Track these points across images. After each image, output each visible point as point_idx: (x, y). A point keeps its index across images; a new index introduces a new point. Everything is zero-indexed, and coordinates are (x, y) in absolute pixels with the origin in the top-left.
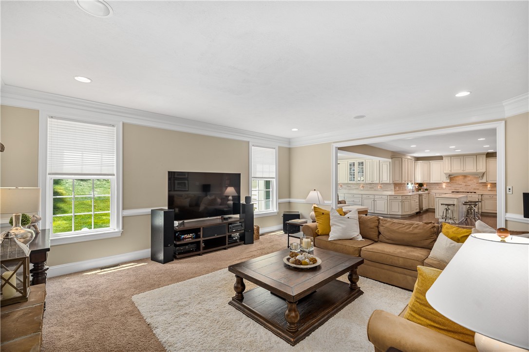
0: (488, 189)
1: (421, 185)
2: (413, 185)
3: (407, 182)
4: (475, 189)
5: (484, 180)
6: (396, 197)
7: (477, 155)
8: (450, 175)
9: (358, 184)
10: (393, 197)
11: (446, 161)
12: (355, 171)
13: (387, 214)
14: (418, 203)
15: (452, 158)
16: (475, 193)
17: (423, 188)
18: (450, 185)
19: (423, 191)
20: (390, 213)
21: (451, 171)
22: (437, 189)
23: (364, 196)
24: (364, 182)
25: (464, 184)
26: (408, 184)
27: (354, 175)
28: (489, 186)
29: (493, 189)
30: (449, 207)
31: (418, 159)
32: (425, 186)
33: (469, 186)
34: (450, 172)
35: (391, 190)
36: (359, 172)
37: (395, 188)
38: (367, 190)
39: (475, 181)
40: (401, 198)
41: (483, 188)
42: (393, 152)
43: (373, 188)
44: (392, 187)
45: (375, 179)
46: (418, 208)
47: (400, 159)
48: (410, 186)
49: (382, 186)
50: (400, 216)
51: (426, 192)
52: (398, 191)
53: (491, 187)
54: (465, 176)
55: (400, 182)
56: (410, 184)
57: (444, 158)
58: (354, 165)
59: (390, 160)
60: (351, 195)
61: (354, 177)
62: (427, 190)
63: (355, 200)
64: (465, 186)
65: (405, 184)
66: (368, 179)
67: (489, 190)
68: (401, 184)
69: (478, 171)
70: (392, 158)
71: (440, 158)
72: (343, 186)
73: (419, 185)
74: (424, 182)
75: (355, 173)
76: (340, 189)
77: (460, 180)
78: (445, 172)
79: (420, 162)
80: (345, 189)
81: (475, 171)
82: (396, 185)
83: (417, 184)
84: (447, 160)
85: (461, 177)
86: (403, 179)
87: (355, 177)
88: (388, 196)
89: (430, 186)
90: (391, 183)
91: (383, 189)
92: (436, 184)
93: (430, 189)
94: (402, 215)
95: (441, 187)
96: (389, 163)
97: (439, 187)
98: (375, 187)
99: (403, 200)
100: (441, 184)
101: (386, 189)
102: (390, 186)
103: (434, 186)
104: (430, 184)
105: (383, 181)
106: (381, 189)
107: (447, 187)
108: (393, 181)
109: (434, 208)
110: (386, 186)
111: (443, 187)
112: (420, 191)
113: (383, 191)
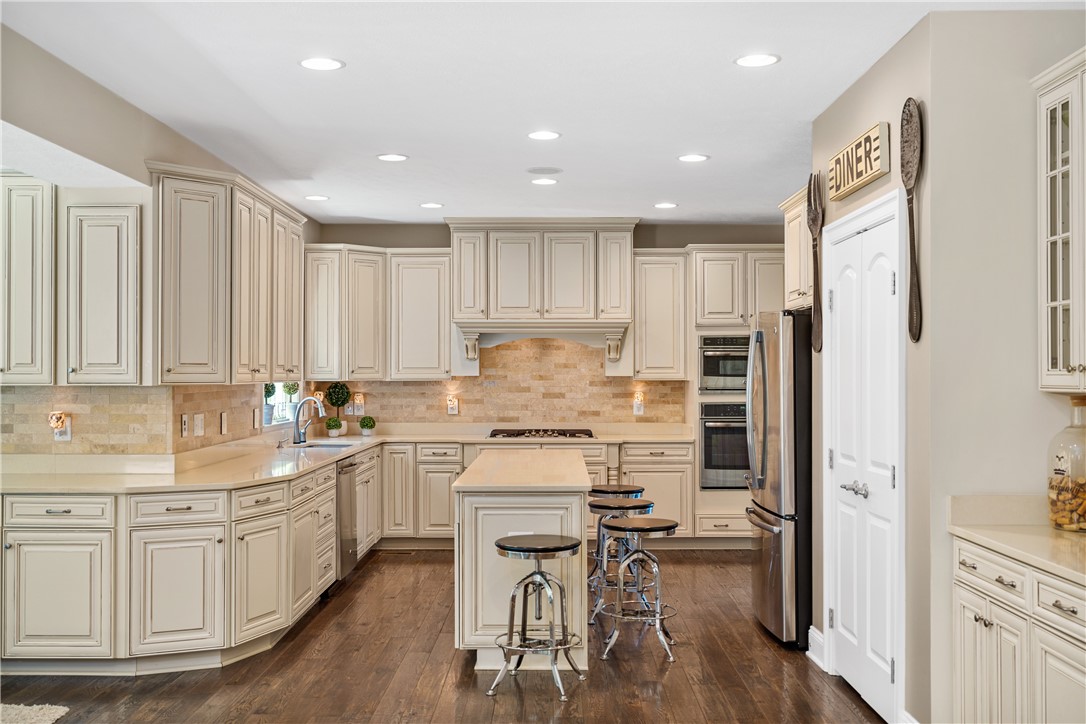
0: (636, 412)
1: (337, 394)
2: (295, 397)
3: (263, 377)
4: (583, 413)
5: (624, 369)
6: (181, 502)
7: (597, 229)
8: (482, 337)
10: (158, 505)
11: (465, 250)
13: (116, 660)
14: (331, 526)
15: (493, 236)
16: (589, 434)
17: (348, 410)
18: (477, 394)
19: (350, 433)
20: (139, 650)
21: (486, 312)
22: (422, 420)
25: (539, 387)
26: (269, 391)
28: (638, 398)
29: (652, 413)
30: (547, 565)
31: (324, 231)
32: (359, 400)
33: (562, 396)
34: (480, 318)
35: (150, 447)
37: (180, 423)
39: (584, 369)
40: (220, 515)
41: (616, 407)
42: (162, 129)
43: (7, 429)
44: (160, 416)
45: (21, 353)
46: (332, 556)
47: (221, 192)
48: (283, 406)
49: (80, 409)
50: (216, 663)
51: (368, 439)
52: (205, 443)
53: (649, 403)
54: (544, 344)
55: (219, 377)
56: (279, 387)
57: (455, 237)
59: (143, 192)
62: (368, 423)
64: (545, 396)
65: (249, 389)
67: (641, 420)
68: (224, 393)
69: (603, 318)
70: (156, 177)
71: (437, 235)
73: (328, 396)
74: (356, 377)
77: (520, 363)
78: (459, 316)
79: (335, 254)
81: (586, 315)
82: (185, 398)
83: (320, 386)
84: (467, 249)
85: (527, 351)
86: (243, 355)
88: (122, 500)
89: (385, 401)
90: (148, 381)
91: (91, 437)
92: (412, 389)
93: (385, 421)
94: (231, 648)
95: (440, 408)
96: (132, 214)
97: (429, 407)
98: (25, 419)
99: (240, 521)
100: (438, 388)
101: (115, 439)
102: (141, 409)
103: (404, 401)
104: (385, 389)
105: (84, 364)
106: (68, 438)
107: (464, 407)
108: (166, 368)
109: (409, 532)
110: (113, 412)
111: (449, 403)
112: (334, 432)
113: (91, 452)
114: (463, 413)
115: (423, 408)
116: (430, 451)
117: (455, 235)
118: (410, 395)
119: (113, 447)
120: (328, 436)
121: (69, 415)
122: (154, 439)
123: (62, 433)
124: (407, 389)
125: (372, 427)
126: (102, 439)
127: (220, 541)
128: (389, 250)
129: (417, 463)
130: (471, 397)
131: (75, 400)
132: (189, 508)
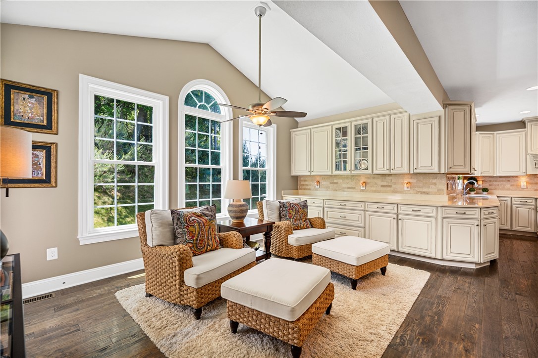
6: (459, 211)
9: (353, 176)
10: (454, 211)
12: (348, 148)
19: (479, 193)
22: (508, 189)
23: (371, 207)
24: (369, 171)
27: (345, 156)
32: (480, 182)
35: (439, 192)
36: (356, 150)
38: (375, 191)
40: (477, 216)
43: (390, 186)
44: (442, 183)
45: (398, 165)
49: (413, 181)
50: (473, 267)
55: (467, 170)
57: (528, 125)
58: (345, 134)
59: (441, 111)
60: (338, 203)
61: (345, 162)
62: (485, 190)
63: (349, 216)
66: (380, 165)
70: (445, 106)
71: (518, 125)
72: (323, 183)
75: (348, 153)
76: (316, 190)
78: (531, 152)
80: (327, 188)
87: (348, 160)
88: (439, 209)
89: (491, 183)
90: (443, 171)
91: (417, 189)
92: (504, 179)
93: (492, 190)
94: (481, 263)
95: (517, 186)
96: (437, 119)
97: (511, 185)
98: (395, 184)
99: (484, 219)
100: (516, 178)
101: (425, 190)
102: (435, 181)
103: (500, 183)
104: (491, 179)
105: (419, 166)
106: (409, 189)
107: (530, 186)
108: (449, 167)
109: (509, 227)
110: (424, 182)
111: (522, 184)
112: (473, 193)
113: (417, 194)
114: (529, 188)
115: (509, 186)
116: (519, 200)
117: (529, 123)
118: (503, 181)
119: (424, 192)
120: (470, 194)
121: (409, 183)
122: (439, 190)
123: (408, 188)
124: (501, 179)
125: (487, 191)
126: (421, 190)
127: (477, 225)
128: (495, 132)
129: (512, 204)
130: (533, 182)
131: (411, 178)
132: (465, 213)
